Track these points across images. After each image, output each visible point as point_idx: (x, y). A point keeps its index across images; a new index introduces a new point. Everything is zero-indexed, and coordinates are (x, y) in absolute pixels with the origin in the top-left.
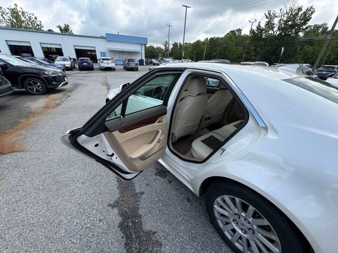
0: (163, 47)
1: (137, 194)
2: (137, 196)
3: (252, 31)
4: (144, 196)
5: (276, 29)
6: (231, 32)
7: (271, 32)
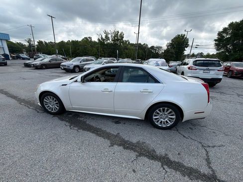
0: (27, 44)
1: (117, 135)
2: (117, 136)
3: (99, 40)
4: (121, 134)
5: (111, 40)
6: (85, 38)
7: (108, 41)
